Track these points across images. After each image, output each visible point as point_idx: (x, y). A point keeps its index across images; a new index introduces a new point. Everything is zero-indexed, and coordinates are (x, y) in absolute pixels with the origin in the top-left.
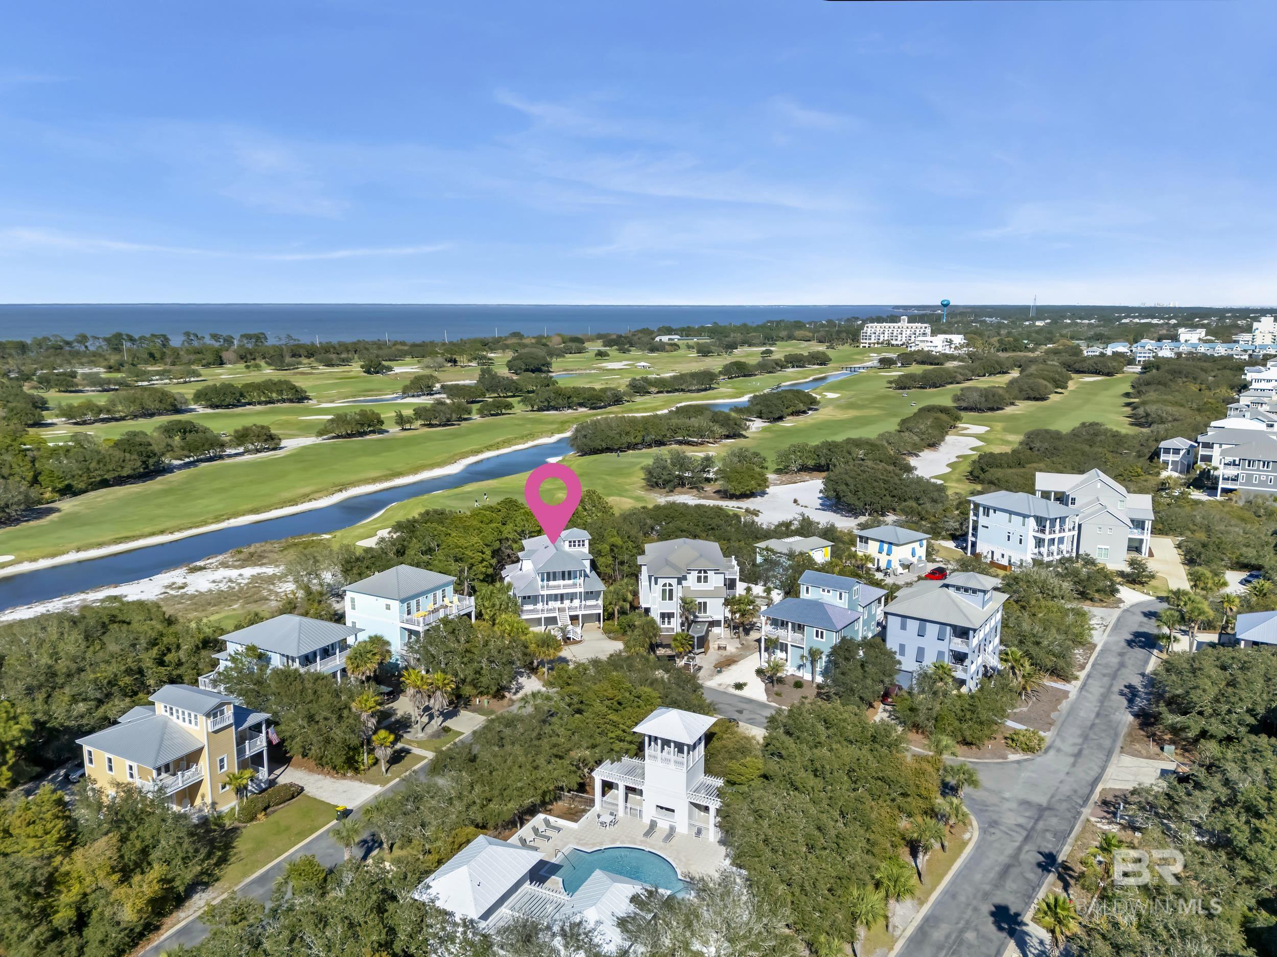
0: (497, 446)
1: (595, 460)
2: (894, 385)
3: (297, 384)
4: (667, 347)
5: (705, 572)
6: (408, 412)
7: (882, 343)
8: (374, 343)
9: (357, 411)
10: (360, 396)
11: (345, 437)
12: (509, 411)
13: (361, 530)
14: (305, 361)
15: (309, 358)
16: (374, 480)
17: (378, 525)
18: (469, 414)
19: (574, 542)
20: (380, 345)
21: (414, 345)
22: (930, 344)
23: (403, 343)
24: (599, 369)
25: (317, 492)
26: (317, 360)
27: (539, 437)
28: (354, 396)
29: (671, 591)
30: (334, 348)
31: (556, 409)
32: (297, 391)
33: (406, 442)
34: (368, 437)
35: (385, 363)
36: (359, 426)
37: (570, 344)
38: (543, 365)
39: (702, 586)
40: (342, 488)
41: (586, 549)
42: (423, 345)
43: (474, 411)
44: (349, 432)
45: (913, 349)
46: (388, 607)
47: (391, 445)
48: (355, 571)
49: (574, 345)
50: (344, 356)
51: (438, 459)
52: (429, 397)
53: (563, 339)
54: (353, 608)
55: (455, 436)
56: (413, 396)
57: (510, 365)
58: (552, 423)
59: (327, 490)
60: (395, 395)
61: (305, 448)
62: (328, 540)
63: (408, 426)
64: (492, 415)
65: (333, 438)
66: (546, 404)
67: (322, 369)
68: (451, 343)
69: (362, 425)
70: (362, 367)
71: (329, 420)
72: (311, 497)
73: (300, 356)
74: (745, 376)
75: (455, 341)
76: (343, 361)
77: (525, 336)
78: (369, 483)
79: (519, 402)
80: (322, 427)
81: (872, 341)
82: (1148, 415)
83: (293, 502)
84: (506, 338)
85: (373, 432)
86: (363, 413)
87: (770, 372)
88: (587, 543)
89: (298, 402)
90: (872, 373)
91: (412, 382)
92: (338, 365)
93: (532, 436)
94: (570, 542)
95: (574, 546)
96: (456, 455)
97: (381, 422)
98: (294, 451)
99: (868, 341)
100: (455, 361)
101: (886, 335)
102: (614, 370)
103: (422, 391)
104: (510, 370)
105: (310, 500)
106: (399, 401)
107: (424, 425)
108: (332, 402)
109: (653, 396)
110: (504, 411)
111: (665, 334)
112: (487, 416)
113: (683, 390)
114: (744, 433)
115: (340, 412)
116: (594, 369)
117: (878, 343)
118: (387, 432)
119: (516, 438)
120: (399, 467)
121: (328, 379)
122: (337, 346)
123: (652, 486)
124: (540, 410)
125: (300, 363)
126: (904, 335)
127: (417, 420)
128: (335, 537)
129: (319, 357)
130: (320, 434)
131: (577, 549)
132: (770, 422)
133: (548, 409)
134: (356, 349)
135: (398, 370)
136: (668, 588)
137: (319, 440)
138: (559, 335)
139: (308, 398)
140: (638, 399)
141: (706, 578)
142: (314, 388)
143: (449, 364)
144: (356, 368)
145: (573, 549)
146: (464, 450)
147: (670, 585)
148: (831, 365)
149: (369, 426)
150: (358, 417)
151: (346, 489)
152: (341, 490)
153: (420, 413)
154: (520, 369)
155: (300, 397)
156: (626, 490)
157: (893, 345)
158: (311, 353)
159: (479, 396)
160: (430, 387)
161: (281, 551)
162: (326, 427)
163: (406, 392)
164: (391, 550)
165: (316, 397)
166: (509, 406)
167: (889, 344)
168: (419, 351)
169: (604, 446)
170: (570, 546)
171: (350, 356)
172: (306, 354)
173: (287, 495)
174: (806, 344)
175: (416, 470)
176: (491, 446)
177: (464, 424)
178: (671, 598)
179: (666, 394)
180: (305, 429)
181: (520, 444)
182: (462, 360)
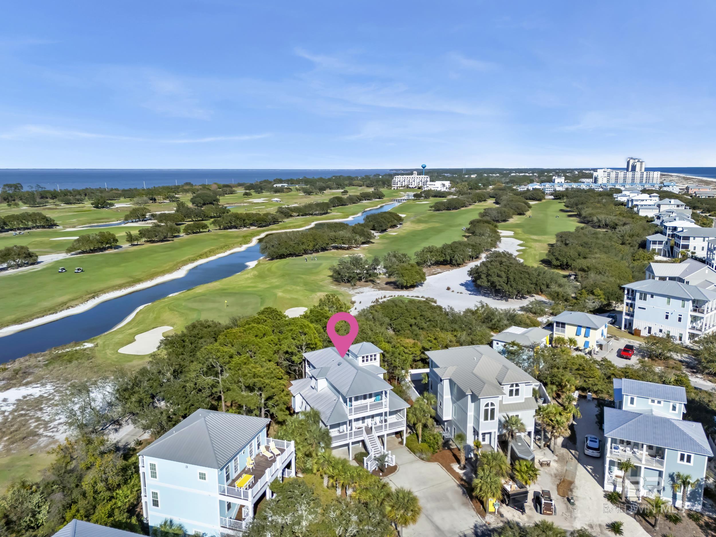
0: (206, 255)
1: (287, 263)
2: (433, 208)
3: (47, 216)
4: (285, 190)
5: (517, 385)
6: (135, 233)
7: (404, 187)
8: (97, 190)
9: (97, 233)
10: (94, 223)
11: (89, 253)
12: (205, 230)
13: (120, 336)
14: (51, 201)
15: (53, 199)
16: (120, 287)
17: (134, 330)
18: (179, 233)
19: (367, 357)
20: (102, 191)
21: (124, 191)
22: (434, 186)
23: (117, 190)
24: (249, 202)
25: (73, 300)
26: (59, 200)
27: (233, 248)
28: (90, 223)
29: (493, 410)
30: (71, 193)
31: (236, 228)
32: (47, 220)
33: (138, 255)
34: (107, 252)
35: (109, 202)
36: (100, 244)
37: (225, 188)
38: (214, 201)
39: (515, 400)
40: (95, 294)
41: (377, 363)
42: (130, 190)
43: (182, 231)
44: (92, 248)
45: (425, 189)
46: (203, 476)
47: (126, 257)
48: (133, 399)
49: (228, 189)
50: (78, 197)
51: (167, 266)
52: (144, 222)
53: (218, 186)
54: (154, 475)
55: (173, 248)
56: (132, 222)
57: (193, 201)
58: (237, 237)
59: (81, 297)
60: (119, 222)
61: (58, 262)
62: (91, 349)
63: (136, 243)
64: (194, 233)
65: (80, 253)
66: (229, 225)
67: (63, 205)
68: (148, 189)
69: (102, 243)
70: (92, 204)
71: (75, 241)
72: (68, 305)
73: (47, 198)
74: (342, 205)
75: (150, 188)
76: (78, 200)
77: (194, 184)
78: (116, 290)
79: (211, 224)
80: (70, 245)
81: (399, 185)
82: (599, 221)
83: (53, 310)
84: (183, 186)
85: (111, 248)
86: (102, 234)
87: (354, 203)
88: (378, 357)
89: (49, 228)
90: (411, 202)
91: (131, 213)
92: (74, 203)
93: (227, 247)
94: (363, 357)
95: (367, 360)
96: (179, 263)
97: (116, 241)
98: (50, 265)
99: (396, 186)
100: (155, 200)
101: (406, 182)
102: (258, 203)
103: (139, 218)
104: (193, 204)
105: (68, 308)
106: (123, 225)
107: (148, 241)
108: (74, 227)
109: (294, 218)
110: (201, 230)
111: (278, 183)
112: (190, 233)
113: (312, 214)
114: (371, 240)
115: (84, 234)
116: (246, 203)
117: (402, 187)
118: (121, 247)
119: (217, 249)
120: (138, 274)
121: (69, 212)
122: (72, 192)
123: (338, 282)
124: (225, 228)
125: (47, 202)
126: (416, 182)
127: (141, 238)
128: (97, 345)
129: (61, 198)
130: (69, 251)
131: (370, 363)
132: (380, 232)
133: (230, 228)
134: (86, 194)
135: (117, 206)
136: (490, 408)
137: (68, 256)
138: (216, 184)
139: (56, 225)
140: (286, 220)
141: (517, 391)
142: (60, 218)
143: (151, 201)
144: (88, 205)
145: (366, 364)
146: (183, 259)
147: (492, 404)
148: (385, 199)
149: (107, 243)
150: (98, 238)
151: (98, 296)
152: (93, 297)
153: (143, 233)
154: (200, 203)
155: (50, 224)
156: (322, 286)
157: (410, 188)
158: (54, 196)
159: (181, 221)
160: (144, 215)
161: (46, 365)
162: (73, 246)
163: (127, 219)
164: (167, 371)
165: (61, 224)
166: (205, 227)
167: (408, 187)
168: (129, 194)
169: (288, 252)
170: (363, 361)
171: (82, 197)
172: (51, 196)
173: (47, 304)
174: (361, 188)
175: (152, 277)
176: (201, 255)
177: (176, 239)
178: (492, 418)
179: (301, 217)
180: (57, 248)
181: (222, 252)
182: (159, 198)
